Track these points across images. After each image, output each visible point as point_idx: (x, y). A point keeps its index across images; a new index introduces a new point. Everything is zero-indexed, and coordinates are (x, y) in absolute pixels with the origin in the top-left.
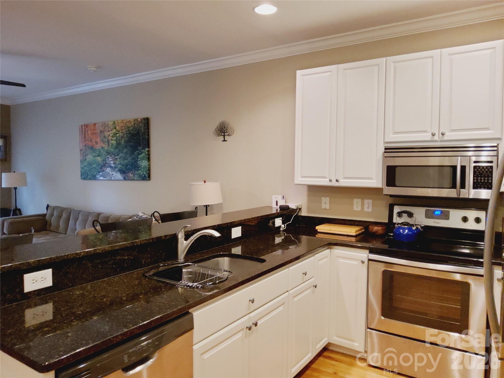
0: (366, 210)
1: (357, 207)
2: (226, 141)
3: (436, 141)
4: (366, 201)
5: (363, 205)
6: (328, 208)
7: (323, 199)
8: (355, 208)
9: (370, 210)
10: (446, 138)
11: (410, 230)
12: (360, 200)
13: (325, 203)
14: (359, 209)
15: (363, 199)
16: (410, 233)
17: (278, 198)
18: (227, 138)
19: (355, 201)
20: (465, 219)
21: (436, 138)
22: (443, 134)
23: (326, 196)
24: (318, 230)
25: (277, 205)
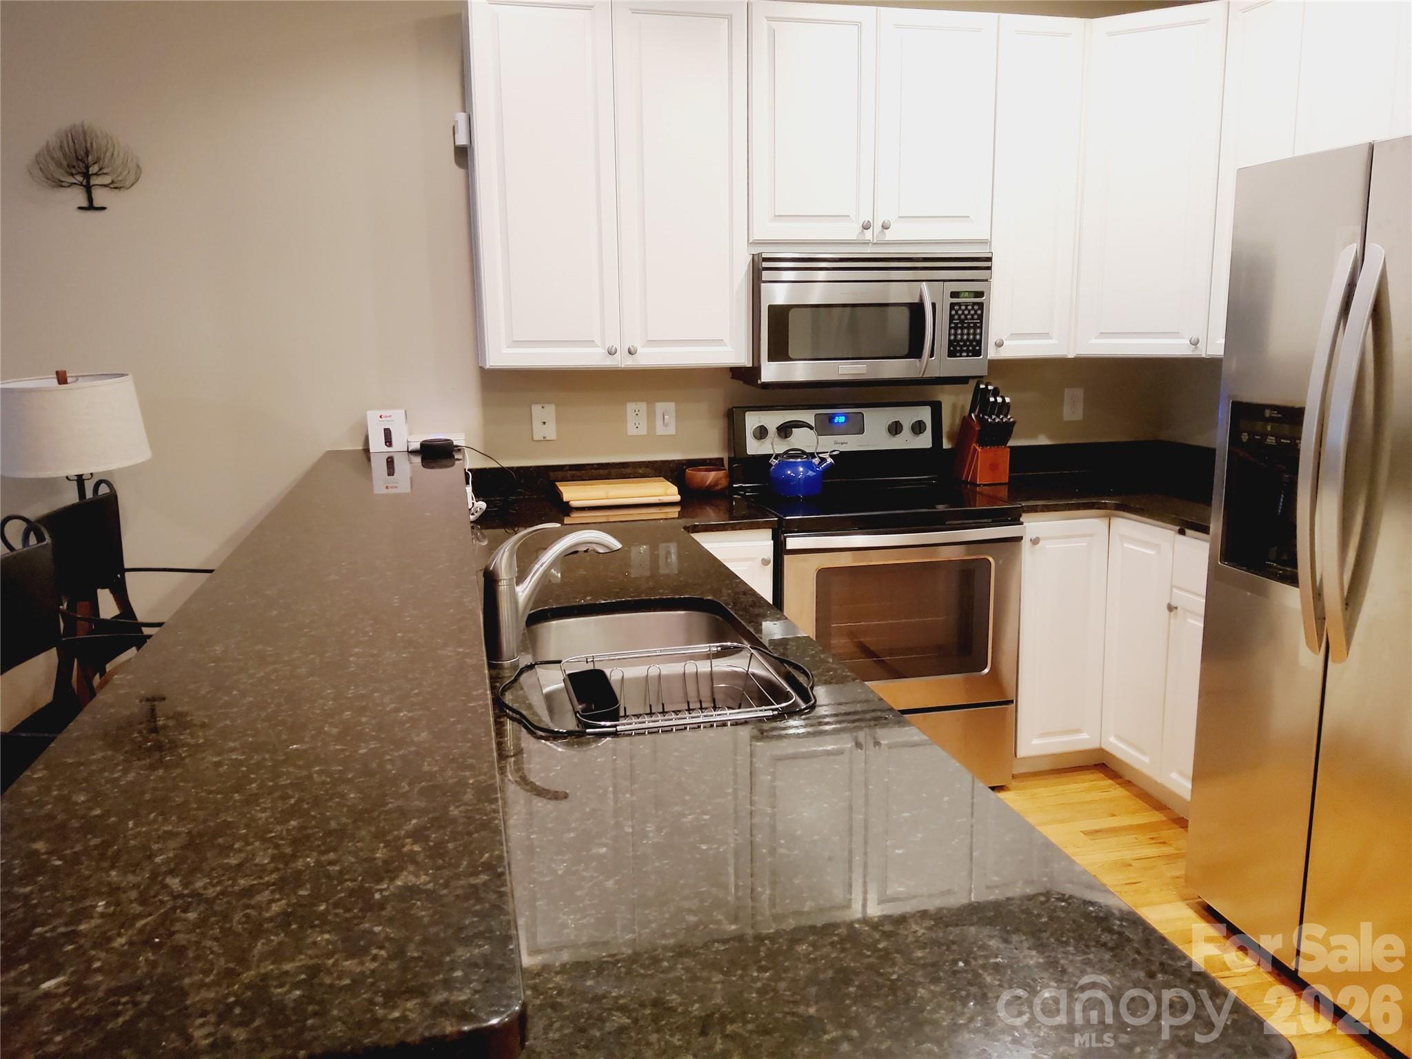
0: (660, 430)
1: (637, 425)
2: (103, 208)
3: (866, 243)
4: (660, 407)
5: (651, 416)
6: (554, 437)
7: (536, 410)
8: (631, 430)
9: (671, 430)
10: (890, 235)
11: (809, 466)
12: (642, 406)
13: (544, 423)
14: (643, 430)
15: (651, 402)
16: (810, 473)
17: (389, 419)
18: (100, 197)
19: (631, 407)
20: (895, 428)
21: (868, 235)
22: (885, 227)
23: (543, 402)
24: (574, 504)
25: (389, 441)
